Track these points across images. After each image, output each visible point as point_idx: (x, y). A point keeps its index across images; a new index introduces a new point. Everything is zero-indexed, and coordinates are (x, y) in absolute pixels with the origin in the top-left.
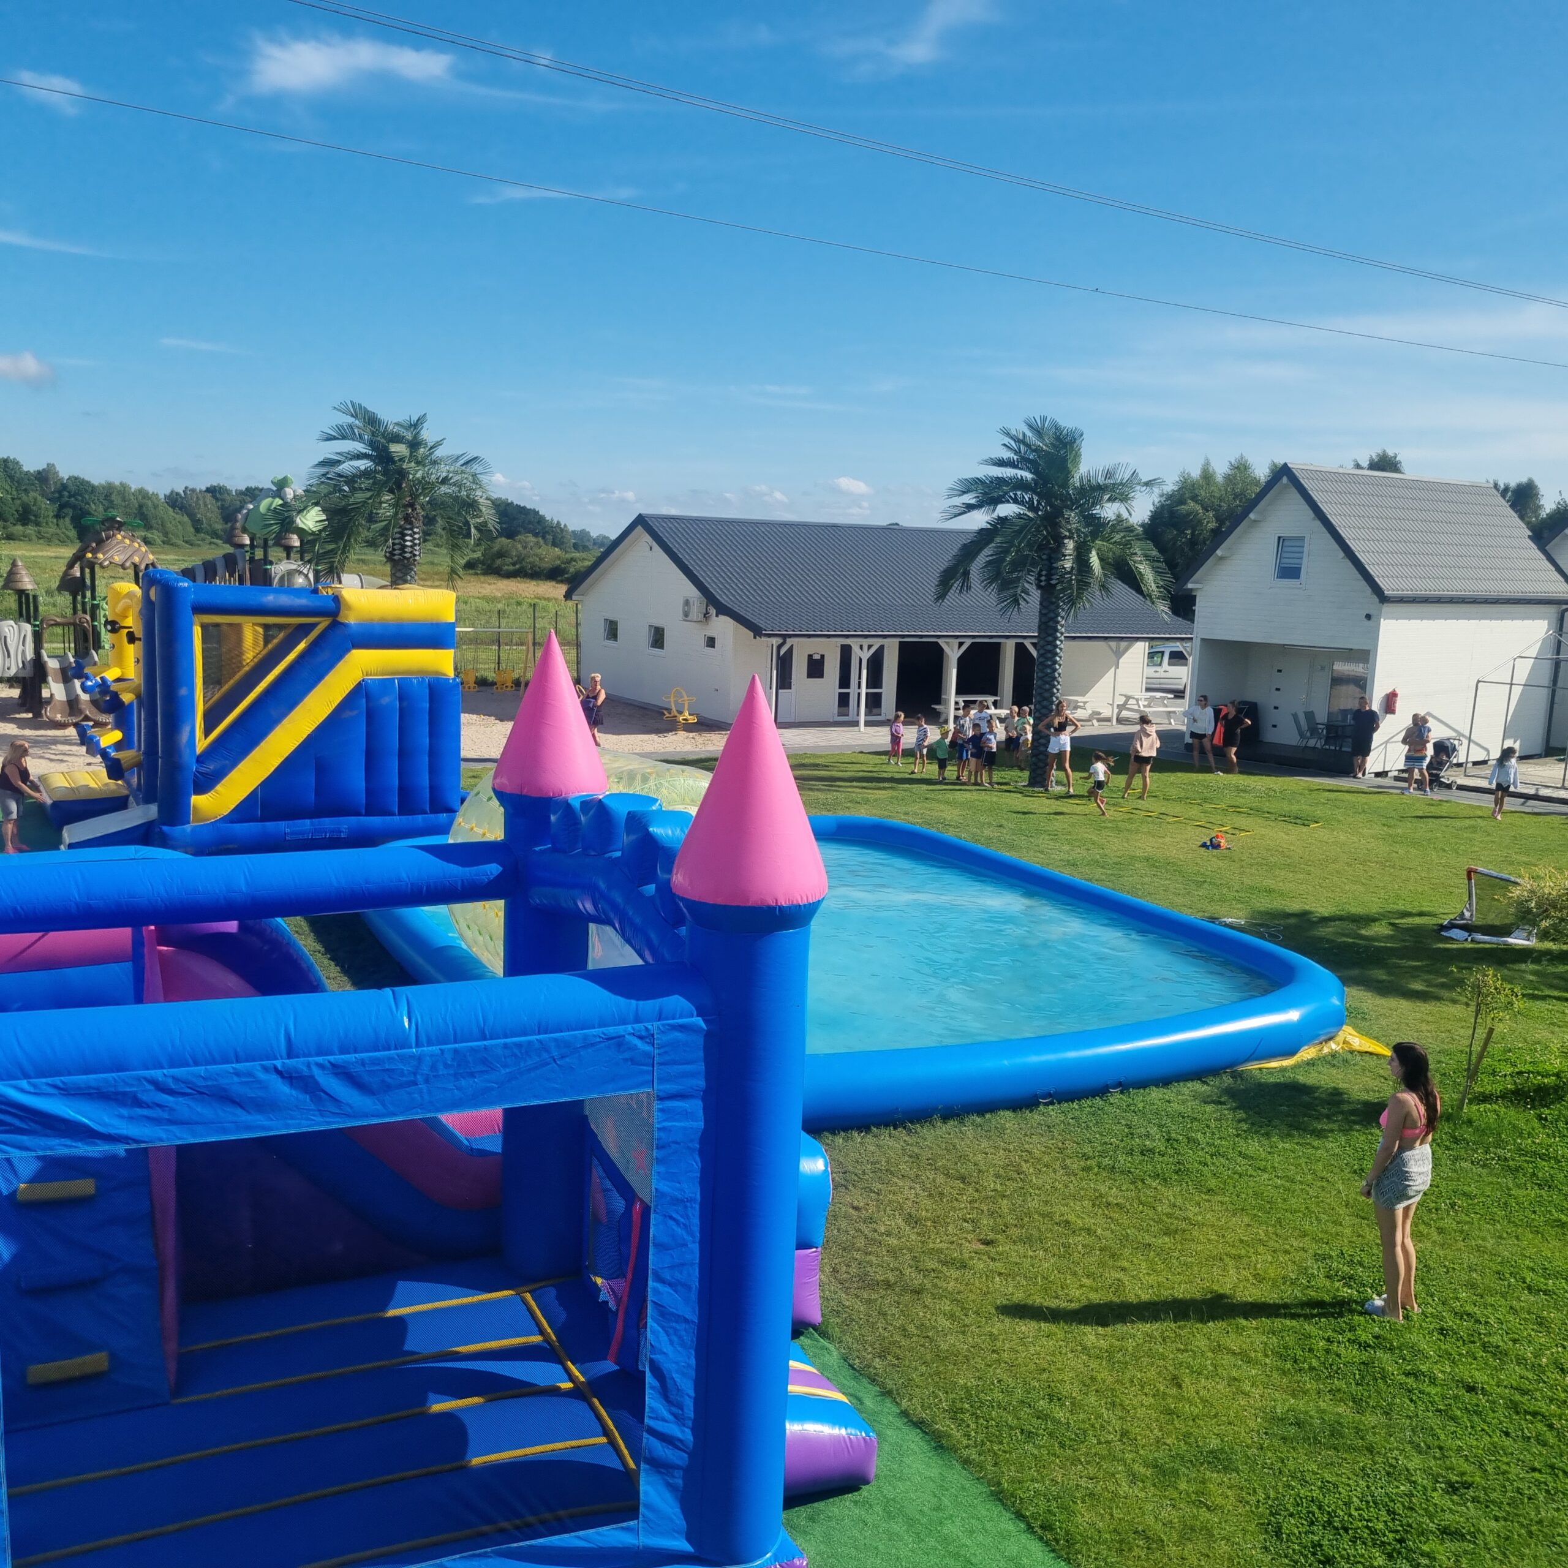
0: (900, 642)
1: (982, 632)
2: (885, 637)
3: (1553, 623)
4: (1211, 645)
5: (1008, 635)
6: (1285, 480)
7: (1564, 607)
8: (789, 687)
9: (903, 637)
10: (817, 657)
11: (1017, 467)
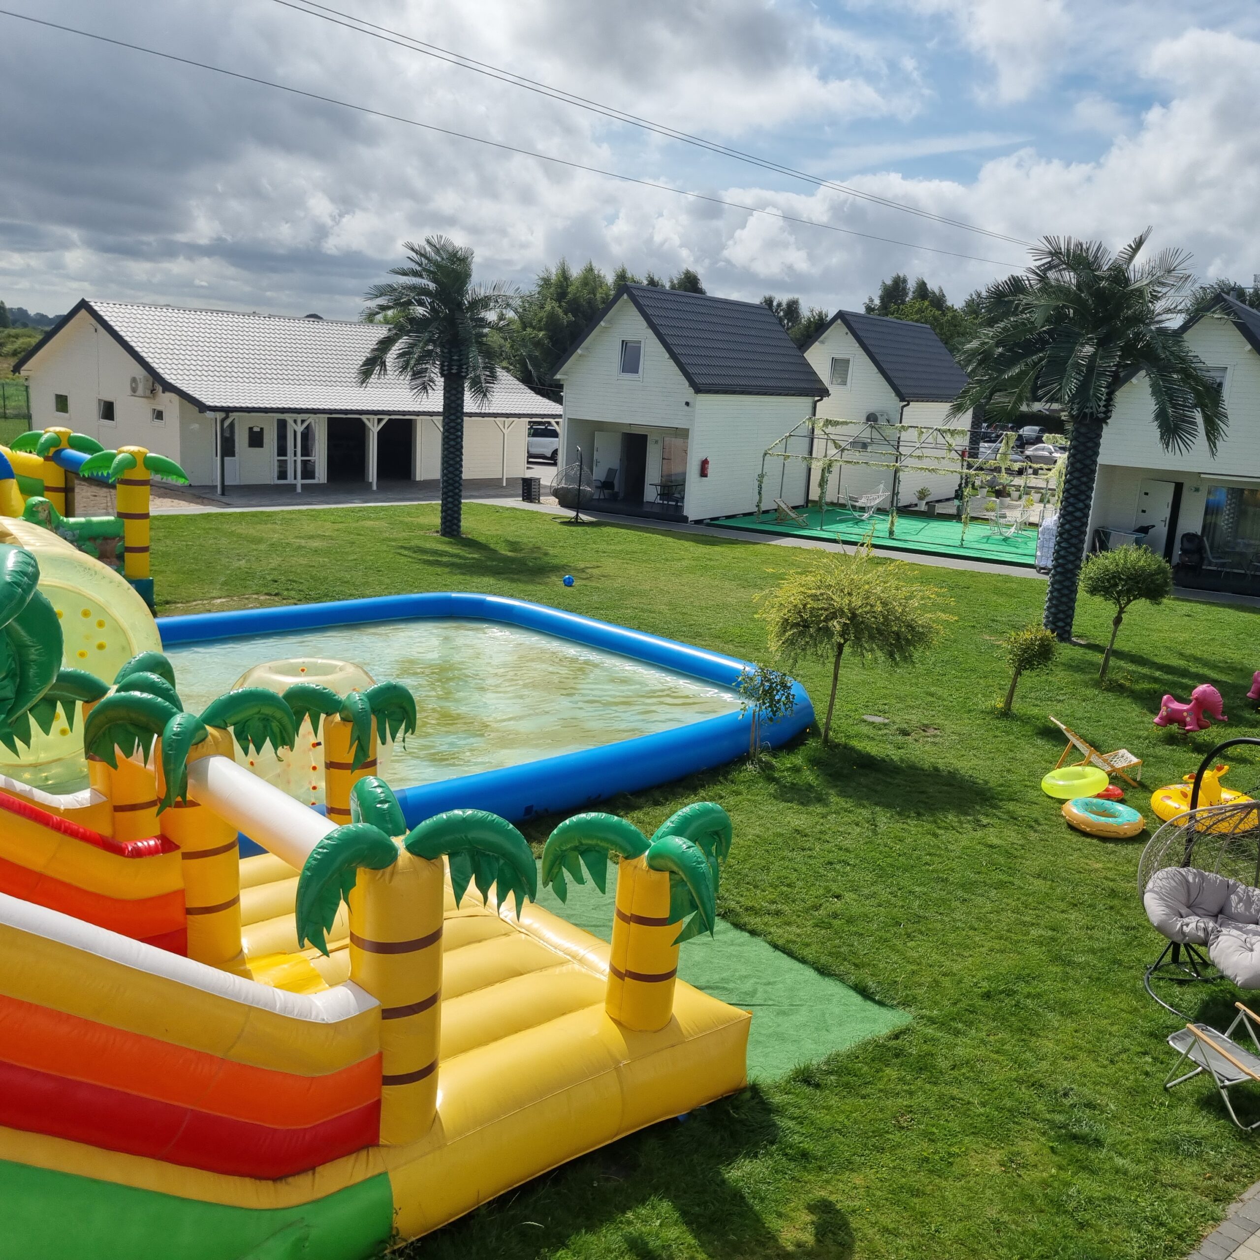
0: (328, 418)
2: (316, 413)
3: (809, 410)
4: (576, 424)
5: (418, 414)
6: (625, 296)
7: (817, 398)
8: (233, 455)
9: (331, 414)
10: (256, 429)
11: (421, 276)
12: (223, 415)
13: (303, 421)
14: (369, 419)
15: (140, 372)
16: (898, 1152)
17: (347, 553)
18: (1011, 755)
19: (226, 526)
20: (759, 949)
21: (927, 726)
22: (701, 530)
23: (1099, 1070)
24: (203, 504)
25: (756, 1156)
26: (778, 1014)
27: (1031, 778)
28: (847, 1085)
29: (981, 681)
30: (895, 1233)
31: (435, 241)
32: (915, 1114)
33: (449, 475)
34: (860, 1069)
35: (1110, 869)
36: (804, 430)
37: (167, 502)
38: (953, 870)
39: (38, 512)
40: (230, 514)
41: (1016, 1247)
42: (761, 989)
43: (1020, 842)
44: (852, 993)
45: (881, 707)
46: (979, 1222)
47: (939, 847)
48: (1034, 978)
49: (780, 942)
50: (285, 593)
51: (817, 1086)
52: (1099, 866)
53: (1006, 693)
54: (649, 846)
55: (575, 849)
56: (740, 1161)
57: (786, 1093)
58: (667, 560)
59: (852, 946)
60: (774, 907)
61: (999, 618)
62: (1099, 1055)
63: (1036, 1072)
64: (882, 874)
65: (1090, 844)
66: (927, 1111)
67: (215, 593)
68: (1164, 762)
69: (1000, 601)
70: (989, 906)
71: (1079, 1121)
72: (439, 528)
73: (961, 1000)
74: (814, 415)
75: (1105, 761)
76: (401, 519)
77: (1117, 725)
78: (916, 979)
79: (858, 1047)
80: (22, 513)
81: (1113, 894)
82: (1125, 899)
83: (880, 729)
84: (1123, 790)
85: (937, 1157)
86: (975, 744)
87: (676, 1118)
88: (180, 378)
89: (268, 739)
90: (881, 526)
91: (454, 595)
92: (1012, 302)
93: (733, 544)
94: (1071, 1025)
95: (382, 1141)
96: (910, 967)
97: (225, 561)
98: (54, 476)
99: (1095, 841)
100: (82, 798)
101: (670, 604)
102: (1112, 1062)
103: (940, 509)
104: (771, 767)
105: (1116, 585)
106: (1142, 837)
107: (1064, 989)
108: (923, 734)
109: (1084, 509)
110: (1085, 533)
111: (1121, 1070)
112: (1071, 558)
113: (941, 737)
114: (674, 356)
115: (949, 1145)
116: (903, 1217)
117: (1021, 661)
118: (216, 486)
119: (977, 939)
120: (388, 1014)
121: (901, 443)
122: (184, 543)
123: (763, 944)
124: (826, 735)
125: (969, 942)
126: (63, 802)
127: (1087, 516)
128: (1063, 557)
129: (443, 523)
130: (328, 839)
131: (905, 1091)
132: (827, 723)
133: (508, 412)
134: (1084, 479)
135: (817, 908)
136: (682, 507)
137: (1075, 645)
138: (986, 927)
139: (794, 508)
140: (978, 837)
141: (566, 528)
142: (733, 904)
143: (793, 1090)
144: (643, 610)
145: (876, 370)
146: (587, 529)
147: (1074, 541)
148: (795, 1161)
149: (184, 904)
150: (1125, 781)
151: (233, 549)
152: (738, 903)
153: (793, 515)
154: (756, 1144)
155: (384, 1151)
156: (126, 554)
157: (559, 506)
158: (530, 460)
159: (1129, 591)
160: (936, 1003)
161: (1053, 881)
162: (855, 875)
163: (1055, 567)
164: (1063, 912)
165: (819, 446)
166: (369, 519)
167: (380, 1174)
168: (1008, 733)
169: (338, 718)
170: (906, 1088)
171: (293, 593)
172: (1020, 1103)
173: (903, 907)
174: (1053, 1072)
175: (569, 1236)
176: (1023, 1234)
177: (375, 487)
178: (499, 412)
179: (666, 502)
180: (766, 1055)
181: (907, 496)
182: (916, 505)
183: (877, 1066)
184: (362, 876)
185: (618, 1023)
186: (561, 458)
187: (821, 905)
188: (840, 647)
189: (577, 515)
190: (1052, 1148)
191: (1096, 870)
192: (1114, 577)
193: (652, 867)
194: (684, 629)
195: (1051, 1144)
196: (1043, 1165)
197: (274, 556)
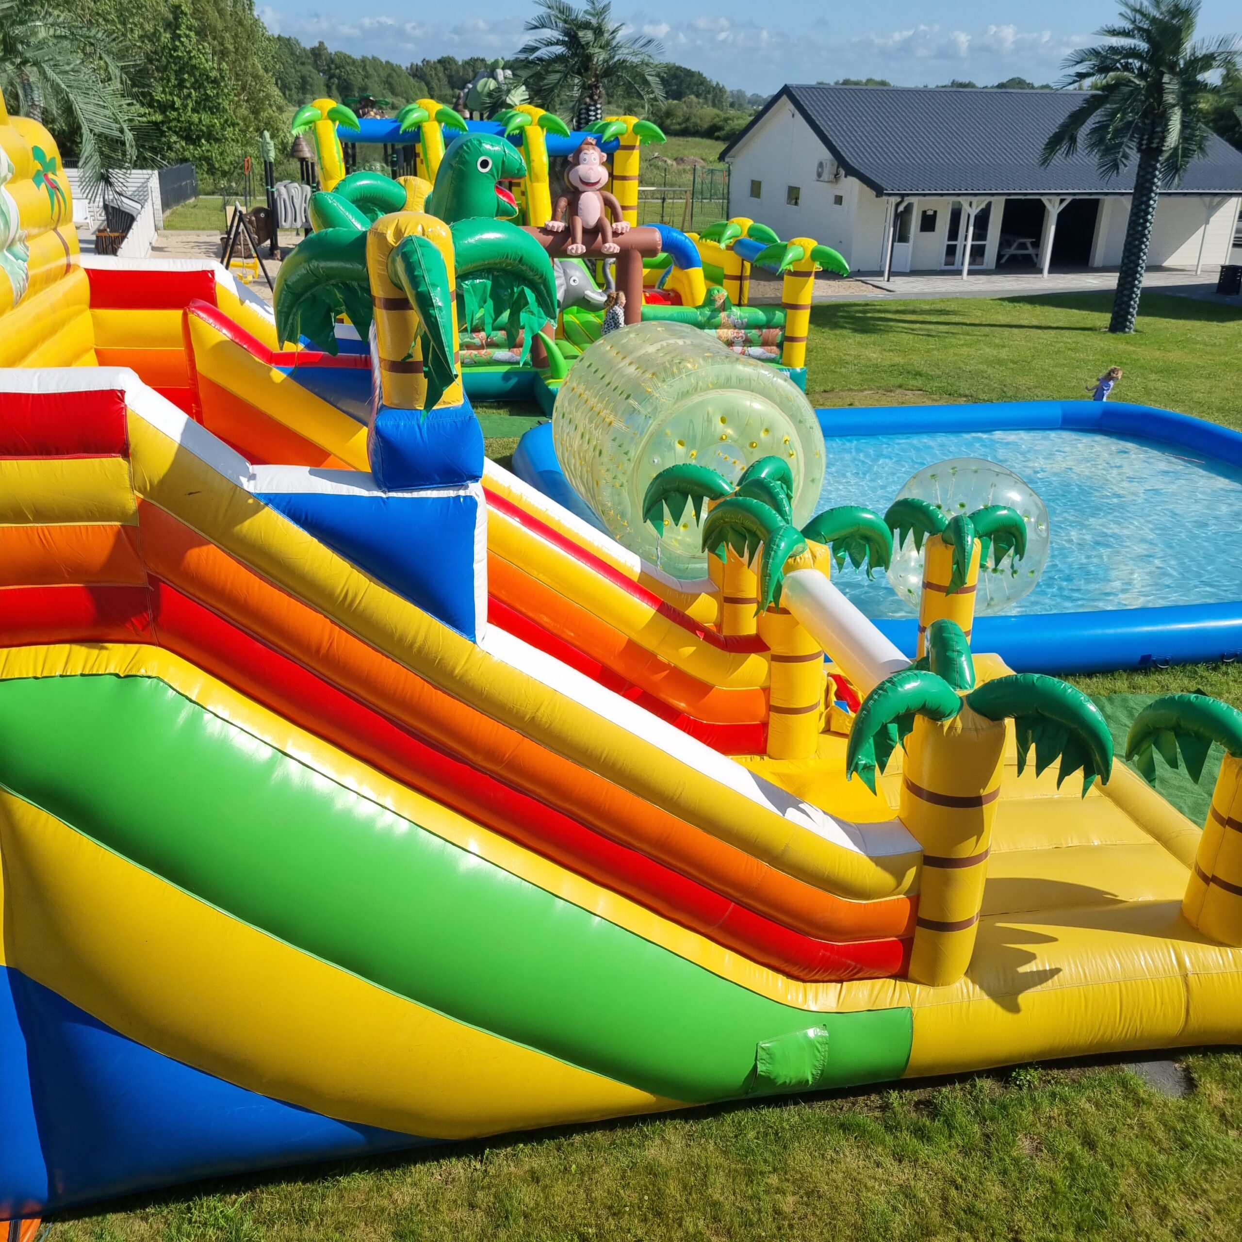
0: (1007, 200)
1: (1083, 189)
2: (992, 195)
8: (905, 240)
10: (930, 213)
12: (899, 199)
14: (1050, 201)
15: (825, 154)
39: (715, 300)
55: (1172, 729)
80: (702, 300)
89: (866, 557)
95: (910, 977)
98: (732, 264)
118: (884, 272)
120: (931, 861)
129: (1114, 318)
149: (769, 701)
155: (911, 987)
156: (785, 343)
167: (904, 1007)
169: (939, 539)
177: (1045, 274)
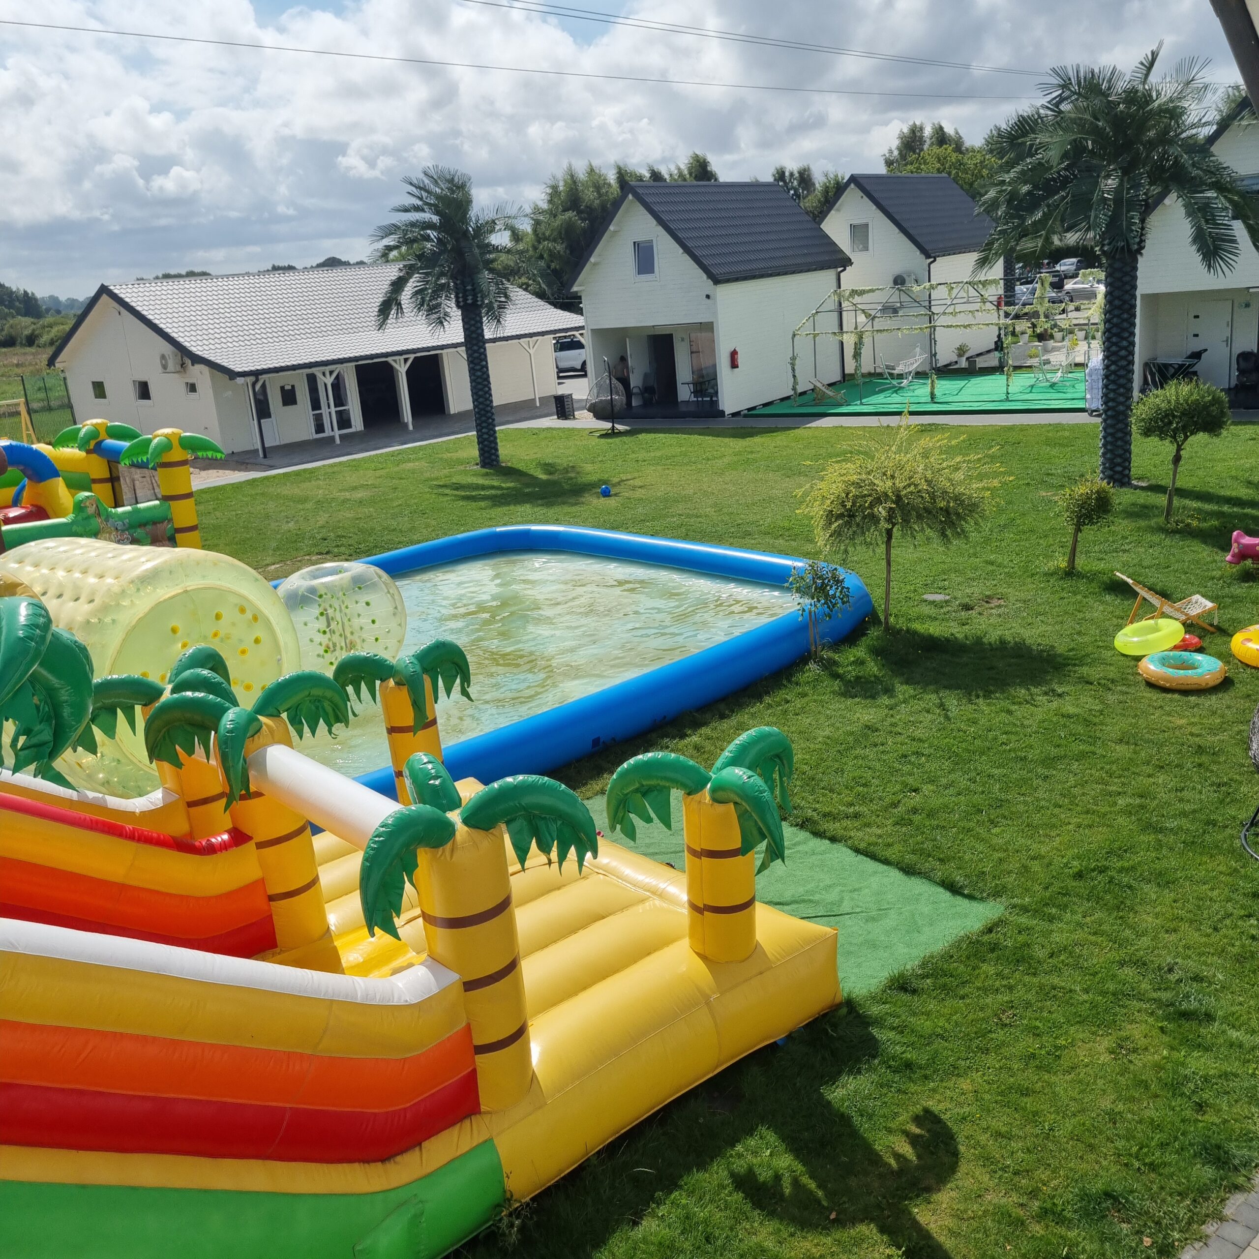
0: (356, 366)
2: (342, 362)
3: (835, 284)
4: (599, 333)
5: (443, 347)
6: (630, 197)
7: (840, 269)
8: (269, 416)
9: (357, 361)
10: (288, 387)
11: (423, 210)
12: (253, 379)
13: (331, 373)
14: (395, 361)
15: (167, 348)
16: (1003, 1051)
17: (392, 500)
18: (1080, 616)
19: (271, 490)
20: (842, 854)
21: (988, 597)
22: (740, 421)
23: (1204, 939)
24: (246, 470)
25: (859, 1072)
26: (867, 921)
27: (1104, 638)
28: (944, 987)
29: (1041, 541)
30: (1009, 1137)
31: (432, 172)
32: (1016, 1008)
33: (481, 406)
34: (956, 969)
35: (1193, 724)
36: (832, 304)
37: (212, 473)
38: (1031, 747)
39: (86, 507)
40: (274, 477)
41: (1134, 1137)
42: (847, 896)
43: (1097, 708)
44: (941, 890)
45: (941, 584)
46: (1093, 1115)
47: (1015, 725)
48: (1125, 851)
49: (862, 846)
50: (336, 550)
51: (914, 992)
52: (1183, 721)
53: (1068, 550)
54: (709, 779)
55: (637, 791)
56: (844, 1078)
57: (883, 1003)
58: (708, 459)
59: (935, 840)
60: (851, 810)
61: (1053, 471)
62: (1201, 923)
63: (1137, 950)
64: (958, 761)
65: (1171, 700)
66: (1028, 1005)
67: (269, 560)
68: (1241, 601)
69: (1054, 452)
70: (1072, 780)
71: (1187, 996)
72: (478, 461)
73: (1052, 884)
74: (840, 287)
75: (1178, 610)
76: (440, 456)
77: (1188, 568)
78: (1005, 866)
79: (951, 946)
80: (72, 510)
81: (1200, 750)
82: (1213, 754)
83: (942, 607)
84: (1200, 638)
85: (1043, 1052)
86: (1041, 609)
87: (775, 1042)
88: (207, 348)
89: (321, 720)
90: (920, 392)
91: (499, 529)
92: (1024, 143)
93: (773, 432)
94: (1168, 896)
95: (483, 1108)
96: (997, 855)
97: (273, 525)
98: (98, 468)
99: (1176, 696)
100: (155, 798)
101: (715, 505)
102: (1216, 929)
103: (981, 363)
104: (835, 663)
105: (1171, 423)
106: (1226, 684)
107: (1158, 859)
108: (987, 605)
109: (1128, 346)
110: (1132, 372)
111: (1225, 937)
112: (1122, 399)
113: (1006, 606)
114: (687, 250)
115: (1056, 1038)
116: (1015, 1119)
117: (1079, 518)
118: (257, 450)
119: (1063, 816)
120: (470, 986)
121: (933, 303)
122: (234, 513)
123: (845, 849)
124: (887, 623)
125: (1054, 820)
126: (138, 804)
127: (1132, 353)
128: (1113, 400)
129: (481, 455)
130: (382, 827)
131: (1005, 986)
132: (886, 610)
133: (531, 331)
134: (1125, 316)
135: (895, 805)
136: (717, 401)
137: (1135, 489)
138: (1072, 803)
139: (830, 385)
140: (1054, 708)
141: (603, 441)
142: (810, 813)
143: (889, 999)
144: (689, 516)
145: (897, 230)
146: (625, 439)
147: (1122, 381)
148: (899, 1072)
149: (265, 891)
150: (1203, 629)
151: (281, 511)
152: (815, 810)
153: (831, 393)
154: (858, 1060)
155: (487, 1118)
156: (177, 535)
157: (594, 419)
158: (561, 375)
159: (1184, 429)
160: (1027, 890)
161: (1136, 745)
162: (932, 766)
163: (1105, 411)
164: (1149, 776)
165: (848, 319)
166: (409, 460)
167: (486, 1141)
168: (1075, 593)
169: (391, 682)
170: (1004, 982)
171: (342, 549)
172: (1124, 984)
173: (983, 792)
174: (1155, 948)
175: (681, 1177)
176: (1140, 1122)
177: (411, 427)
178: (522, 333)
179: (700, 399)
180: (859, 965)
181: (946, 355)
182: (956, 362)
183: (973, 962)
184: (423, 856)
185: (703, 957)
186: (590, 368)
187: (899, 802)
188: (889, 533)
189: (613, 426)
190: (1161, 1028)
191: (1180, 727)
192: (1167, 415)
193: (715, 800)
194: (733, 530)
195: (1160, 1025)
196: (1154, 1047)
197: (321, 513)
